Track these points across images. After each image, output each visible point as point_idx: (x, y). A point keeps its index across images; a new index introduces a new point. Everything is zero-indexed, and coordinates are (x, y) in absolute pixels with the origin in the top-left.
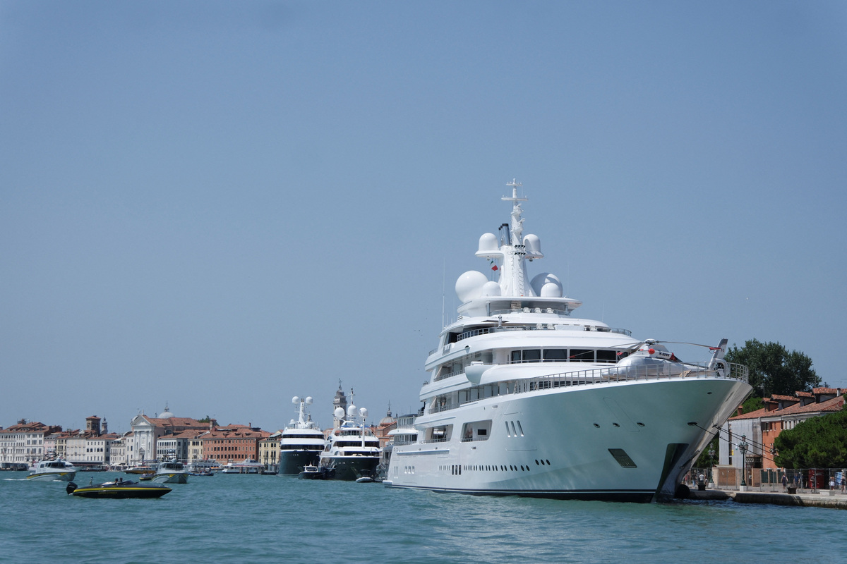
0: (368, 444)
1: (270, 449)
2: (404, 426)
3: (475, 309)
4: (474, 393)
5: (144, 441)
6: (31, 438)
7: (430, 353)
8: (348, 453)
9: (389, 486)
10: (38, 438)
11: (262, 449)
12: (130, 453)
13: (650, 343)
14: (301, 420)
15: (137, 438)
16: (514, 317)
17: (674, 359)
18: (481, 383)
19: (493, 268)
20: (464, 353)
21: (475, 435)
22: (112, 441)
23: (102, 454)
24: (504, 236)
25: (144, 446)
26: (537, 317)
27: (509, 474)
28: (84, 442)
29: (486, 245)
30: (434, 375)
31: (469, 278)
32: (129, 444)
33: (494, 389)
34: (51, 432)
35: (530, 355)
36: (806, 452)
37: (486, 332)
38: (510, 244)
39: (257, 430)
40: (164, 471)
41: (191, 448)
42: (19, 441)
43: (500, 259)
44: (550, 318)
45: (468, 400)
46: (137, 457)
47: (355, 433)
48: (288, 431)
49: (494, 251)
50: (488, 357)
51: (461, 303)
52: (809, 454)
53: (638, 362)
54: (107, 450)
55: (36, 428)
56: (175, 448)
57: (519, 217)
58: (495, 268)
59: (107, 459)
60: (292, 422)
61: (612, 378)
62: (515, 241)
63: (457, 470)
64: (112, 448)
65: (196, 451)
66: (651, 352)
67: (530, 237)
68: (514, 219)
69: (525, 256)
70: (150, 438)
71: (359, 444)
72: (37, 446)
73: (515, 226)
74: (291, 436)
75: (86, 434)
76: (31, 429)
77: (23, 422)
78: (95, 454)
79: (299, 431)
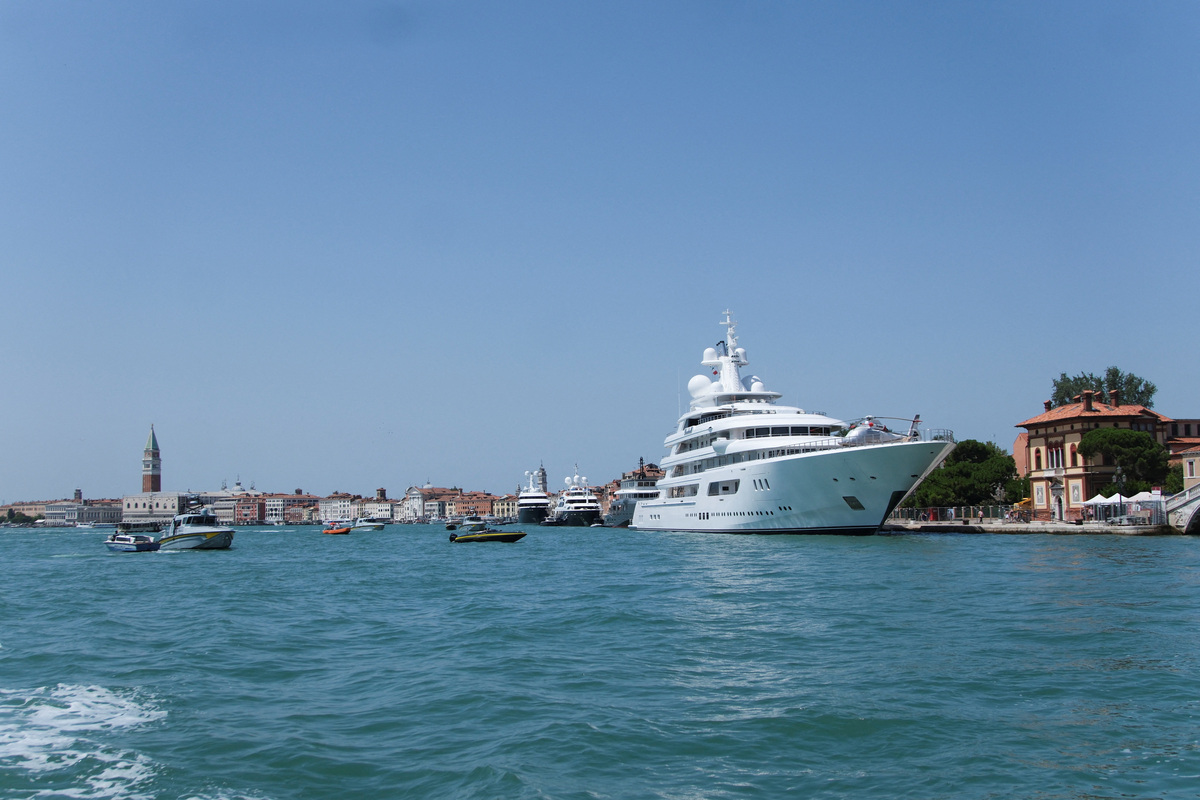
0: (590, 501)
1: (501, 507)
2: (626, 487)
3: (705, 402)
4: (717, 461)
5: (417, 503)
6: (342, 503)
7: (668, 435)
8: (576, 508)
9: (635, 529)
10: (346, 503)
11: (495, 507)
12: (407, 512)
13: (869, 419)
14: (531, 487)
15: (411, 502)
16: (739, 406)
17: (886, 430)
18: (726, 453)
19: (714, 373)
20: (708, 432)
21: (720, 490)
22: (394, 504)
23: (389, 513)
24: (722, 350)
25: (416, 507)
26: (754, 406)
27: (755, 518)
28: (376, 505)
29: (709, 356)
30: (675, 449)
31: (697, 380)
32: (406, 506)
33: (736, 458)
34: (355, 499)
35: (762, 432)
36: (927, 496)
37: (720, 417)
38: (727, 355)
39: (489, 494)
40: (468, 522)
41: (447, 507)
42: (334, 505)
43: (719, 366)
44: (763, 406)
45: (709, 467)
46: (412, 514)
47: (580, 494)
48: (522, 494)
49: (715, 361)
50: (726, 434)
51: (692, 399)
52: (930, 497)
53: (863, 433)
54: (392, 510)
55: (345, 497)
56: (437, 508)
57: (733, 337)
58: (715, 373)
59: (392, 516)
60: (525, 488)
61: (845, 445)
62: (731, 353)
63: (705, 516)
64: (395, 509)
65: (450, 509)
66: (871, 425)
67: (740, 350)
68: (729, 337)
69: (739, 364)
70: (420, 502)
71: (584, 501)
72: (346, 509)
73: (730, 342)
74: (526, 498)
75: (377, 500)
76: (341, 497)
77: (336, 493)
78: (384, 512)
79: (532, 493)
